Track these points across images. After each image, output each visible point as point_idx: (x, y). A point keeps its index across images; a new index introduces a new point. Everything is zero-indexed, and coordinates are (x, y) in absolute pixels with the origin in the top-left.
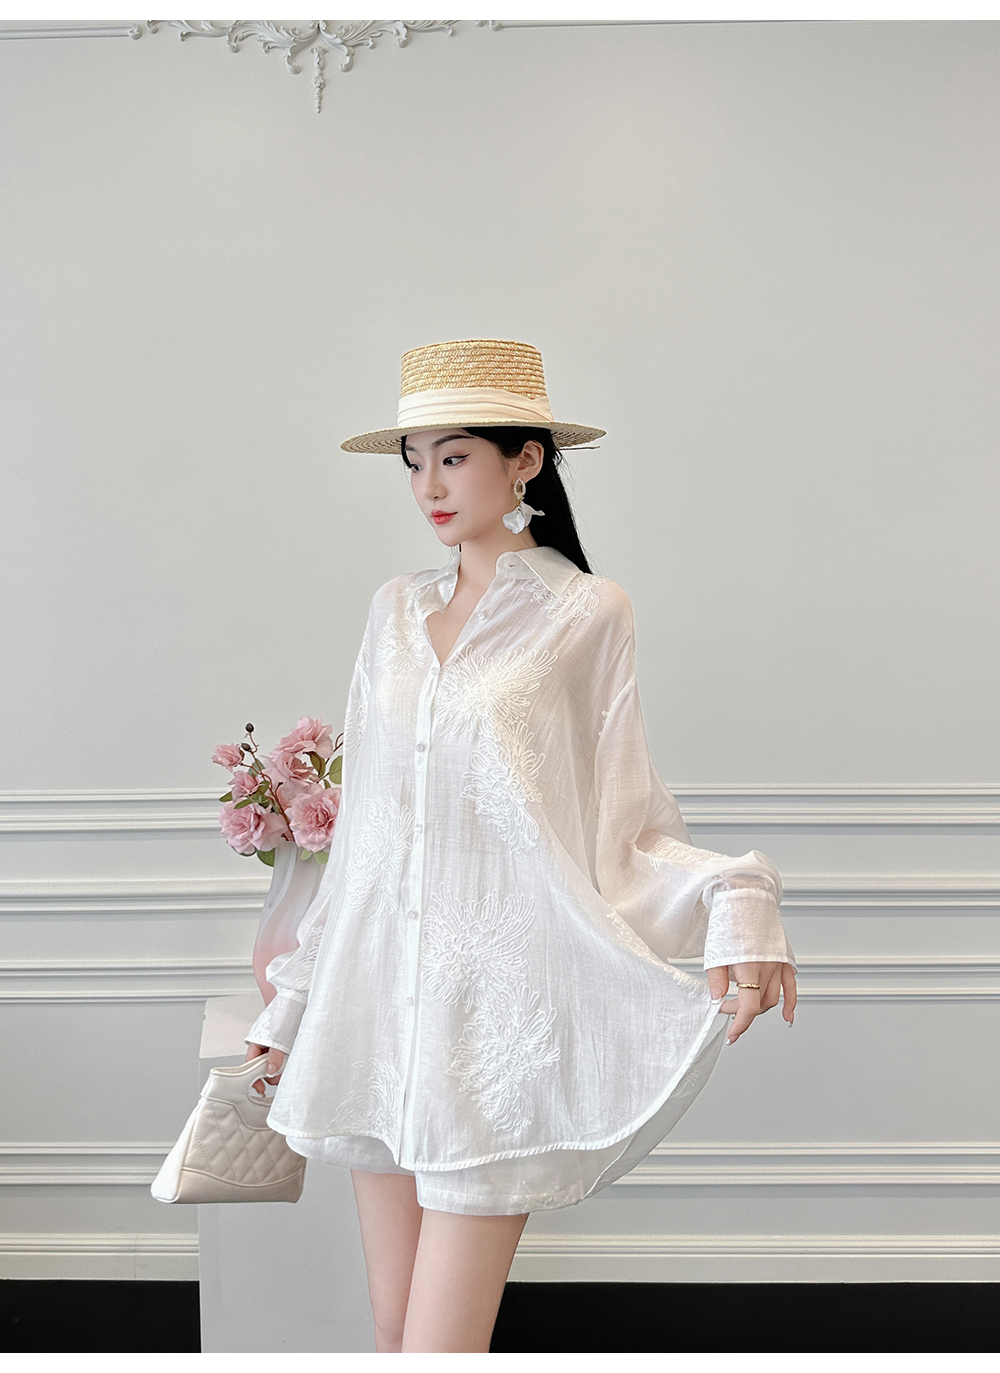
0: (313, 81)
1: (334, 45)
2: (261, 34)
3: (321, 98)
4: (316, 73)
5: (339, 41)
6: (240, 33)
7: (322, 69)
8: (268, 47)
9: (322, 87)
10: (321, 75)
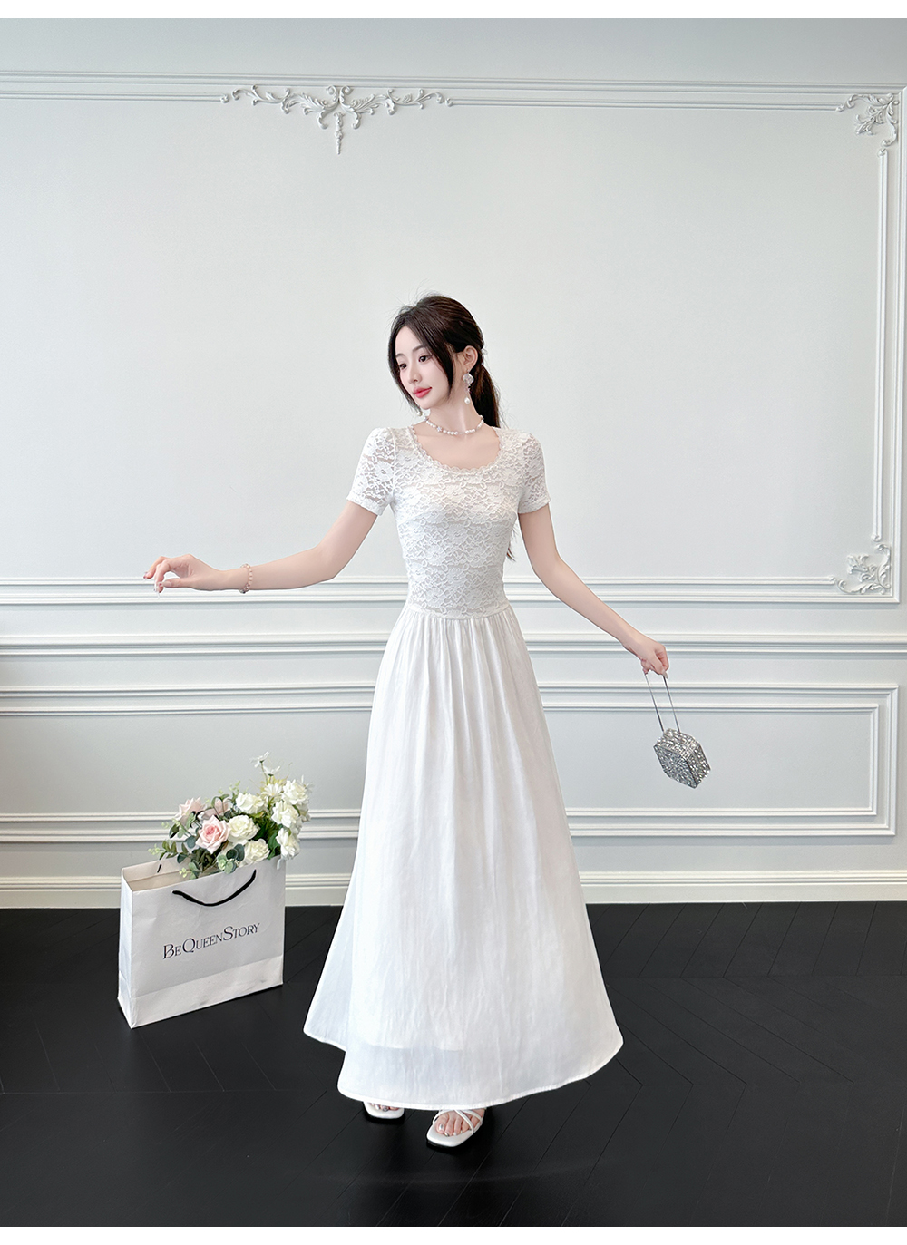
0: (335, 134)
1: (350, 112)
2: (302, 103)
3: (340, 145)
4: (337, 129)
5: (352, 110)
6: (290, 102)
7: (341, 126)
8: (307, 111)
9: (341, 138)
10: (340, 130)
